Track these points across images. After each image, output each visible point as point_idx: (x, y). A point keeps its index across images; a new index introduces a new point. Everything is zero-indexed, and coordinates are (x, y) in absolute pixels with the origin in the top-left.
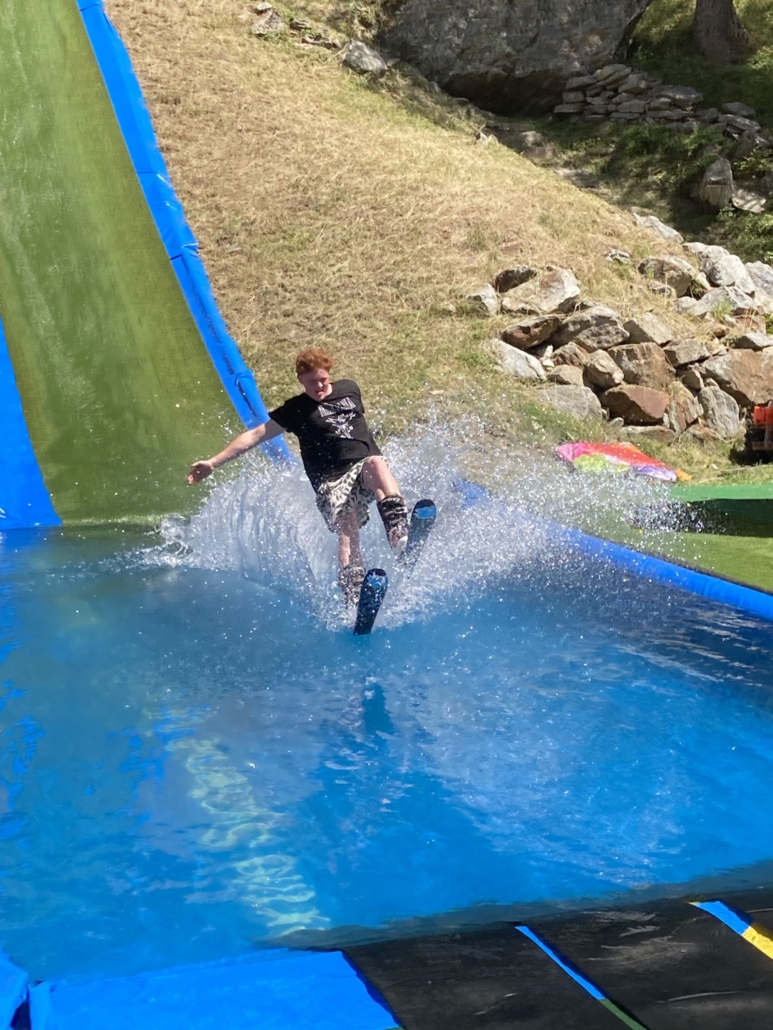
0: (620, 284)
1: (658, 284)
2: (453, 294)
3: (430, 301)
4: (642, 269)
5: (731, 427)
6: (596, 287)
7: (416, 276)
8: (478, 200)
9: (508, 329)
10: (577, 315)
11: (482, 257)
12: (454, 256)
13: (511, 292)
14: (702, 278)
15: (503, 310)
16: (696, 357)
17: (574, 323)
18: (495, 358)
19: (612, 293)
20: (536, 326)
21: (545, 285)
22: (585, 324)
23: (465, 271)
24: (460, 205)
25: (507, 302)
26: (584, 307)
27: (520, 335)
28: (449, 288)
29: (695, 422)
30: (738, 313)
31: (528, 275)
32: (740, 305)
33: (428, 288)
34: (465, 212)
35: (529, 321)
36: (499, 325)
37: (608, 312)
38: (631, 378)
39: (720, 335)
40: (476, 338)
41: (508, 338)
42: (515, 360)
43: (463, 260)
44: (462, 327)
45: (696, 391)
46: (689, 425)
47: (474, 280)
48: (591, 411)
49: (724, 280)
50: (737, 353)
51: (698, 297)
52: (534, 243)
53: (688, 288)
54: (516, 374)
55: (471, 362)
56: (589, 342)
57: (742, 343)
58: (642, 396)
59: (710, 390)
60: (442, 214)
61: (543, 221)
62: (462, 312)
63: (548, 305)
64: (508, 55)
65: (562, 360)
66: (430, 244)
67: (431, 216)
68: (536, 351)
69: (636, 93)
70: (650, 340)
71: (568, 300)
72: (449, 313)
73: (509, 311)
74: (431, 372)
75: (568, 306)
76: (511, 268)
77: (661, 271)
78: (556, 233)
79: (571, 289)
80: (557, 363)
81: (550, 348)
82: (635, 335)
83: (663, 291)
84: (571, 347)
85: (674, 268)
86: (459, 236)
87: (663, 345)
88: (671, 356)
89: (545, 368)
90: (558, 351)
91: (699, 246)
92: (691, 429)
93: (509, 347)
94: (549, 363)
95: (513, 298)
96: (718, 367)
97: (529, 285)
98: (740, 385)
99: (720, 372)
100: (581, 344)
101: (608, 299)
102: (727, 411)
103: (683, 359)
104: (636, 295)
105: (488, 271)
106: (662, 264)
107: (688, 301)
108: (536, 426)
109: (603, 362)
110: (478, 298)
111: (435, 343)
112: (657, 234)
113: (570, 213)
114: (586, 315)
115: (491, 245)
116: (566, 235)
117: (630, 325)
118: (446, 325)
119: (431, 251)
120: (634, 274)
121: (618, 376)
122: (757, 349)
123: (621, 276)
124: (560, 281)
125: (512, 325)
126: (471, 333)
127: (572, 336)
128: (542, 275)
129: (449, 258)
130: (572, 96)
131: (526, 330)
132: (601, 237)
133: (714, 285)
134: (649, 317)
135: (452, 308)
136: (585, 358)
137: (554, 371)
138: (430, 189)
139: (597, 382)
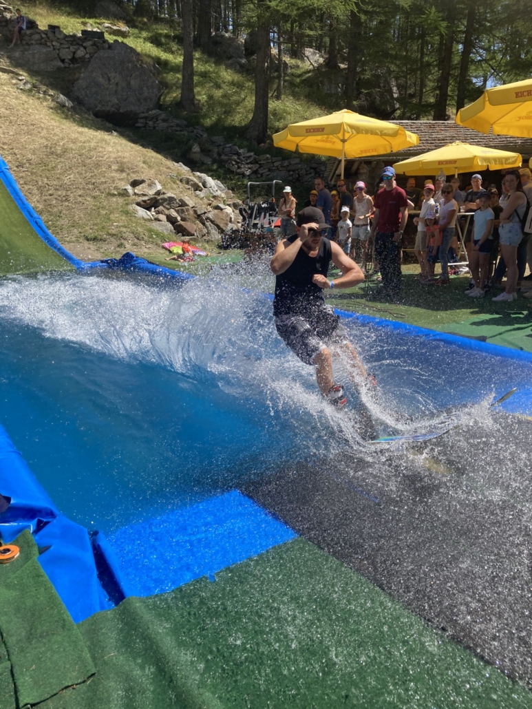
0: (175, 186)
1: (187, 186)
2: (116, 188)
3: (107, 191)
4: (181, 181)
5: (216, 237)
6: (167, 187)
7: (101, 180)
8: (120, 154)
9: (138, 201)
10: (161, 196)
11: (124, 175)
12: (114, 174)
13: (137, 187)
14: (201, 184)
15: (135, 194)
16: (203, 212)
17: (161, 199)
18: (135, 212)
19: (172, 188)
20: (148, 200)
21: (150, 185)
22: (164, 200)
23: (119, 179)
24: (113, 155)
25: (136, 191)
26: (164, 193)
27: (143, 203)
28: (114, 186)
29: (205, 235)
30: (214, 197)
31: (143, 182)
32: (215, 194)
33: (105, 186)
34: (115, 158)
35: (145, 198)
36: (135, 200)
37: (173, 195)
38: (183, 219)
39: (210, 205)
40: (127, 204)
41: (138, 204)
42: (142, 212)
43: (118, 175)
44: (121, 200)
45: (204, 224)
46: (203, 236)
47: (123, 183)
48: (171, 231)
49: (208, 186)
50: (216, 211)
51: (200, 191)
52: (143, 170)
53: (197, 188)
54: (143, 218)
55: (127, 213)
56: (167, 206)
57: (217, 208)
58: (187, 225)
59: (208, 224)
60: (107, 158)
61: (144, 162)
62: (120, 195)
63: (152, 192)
64: (117, 104)
65: (158, 213)
66: (104, 169)
67: (104, 159)
68: (148, 209)
69: (164, 121)
70: (188, 205)
71: (158, 191)
72: (115, 195)
73: (138, 194)
74: (112, 217)
75: (158, 193)
76: (136, 179)
77: (188, 182)
78: (150, 167)
79: (159, 187)
80: (157, 214)
81: (153, 208)
82: (183, 204)
83: (189, 189)
84: (161, 208)
85: (192, 181)
86: (114, 167)
87: (192, 208)
88: (195, 212)
89: (153, 215)
90: (157, 209)
91: (198, 174)
92: (204, 237)
93: (139, 208)
94: (154, 213)
95: (138, 190)
96: (210, 215)
97: (143, 185)
98: (218, 222)
99: (211, 217)
100: (164, 207)
101: (171, 191)
102: (214, 231)
103: (199, 213)
104: (181, 190)
105: (128, 179)
106: (188, 179)
107: (198, 192)
108: (154, 236)
109: (173, 213)
110: (125, 189)
111: (111, 206)
112: (184, 169)
113: (153, 160)
114: (166, 196)
115: (127, 170)
116: (153, 167)
117: (181, 200)
118: (114, 199)
119: (104, 172)
120: (178, 182)
121: (179, 218)
122: (221, 209)
123: (174, 183)
124: (155, 184)
125: (140, 199)
126: (125, 202)
127: (162, 204)
128: (147, 182)
129: (112, 175)
130: (141, 121)
131: (144, 201)
132: (165, 169)
133: (205, 187)
134: (187, 198)
135: (116, 193)
136: (167, 212)
137: (156, 216)
138: (101, 149)
139: (171, 220)
